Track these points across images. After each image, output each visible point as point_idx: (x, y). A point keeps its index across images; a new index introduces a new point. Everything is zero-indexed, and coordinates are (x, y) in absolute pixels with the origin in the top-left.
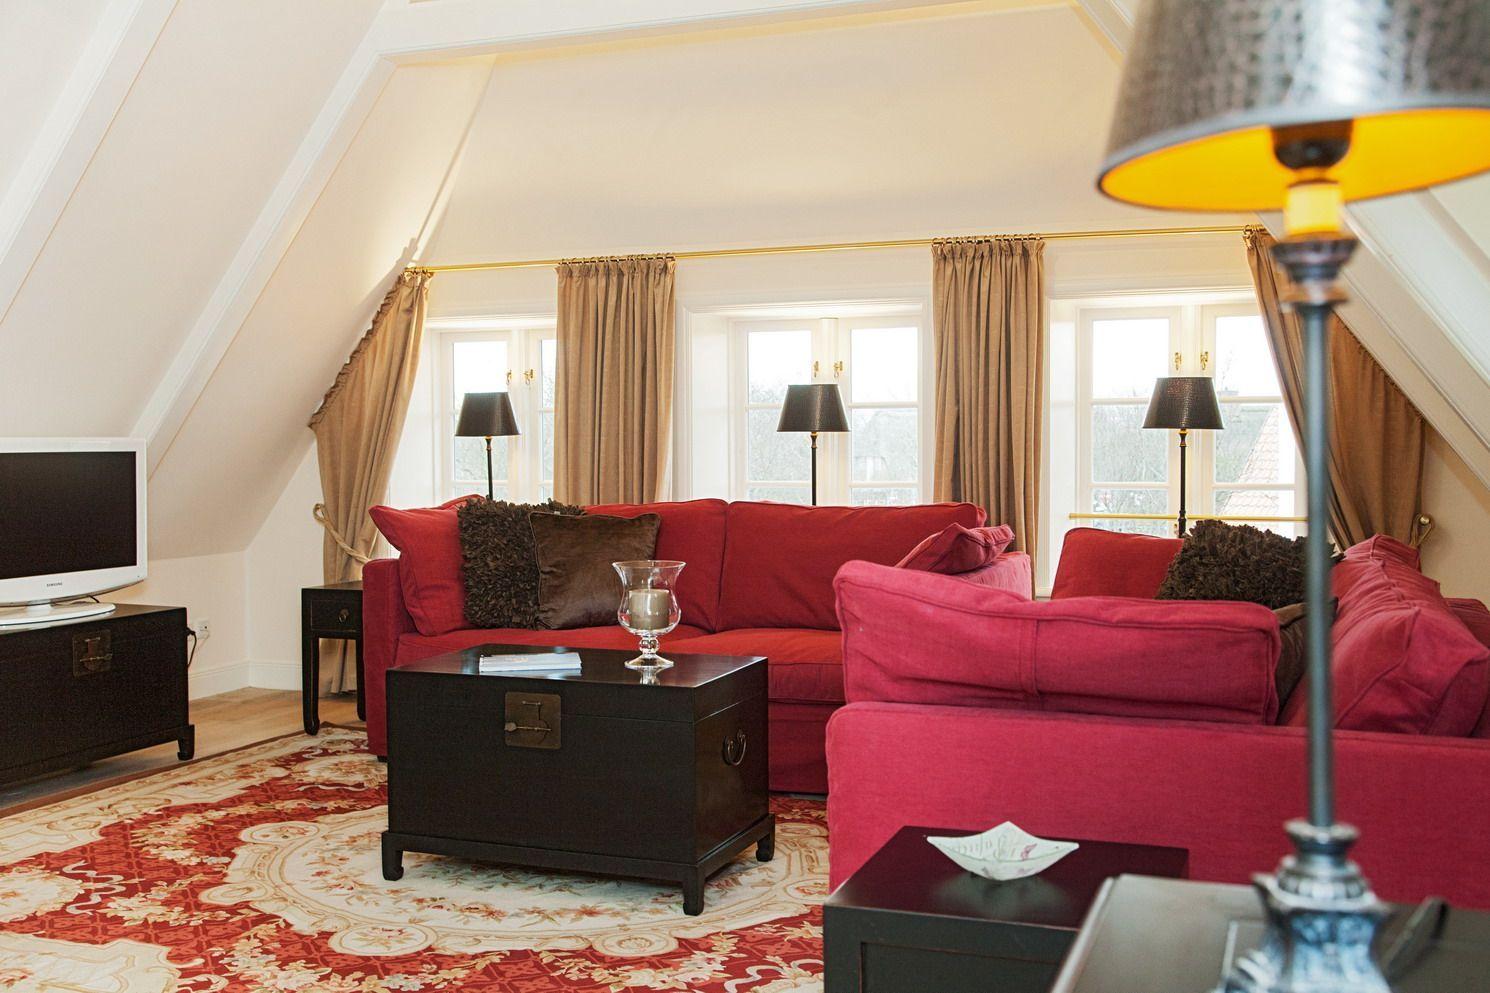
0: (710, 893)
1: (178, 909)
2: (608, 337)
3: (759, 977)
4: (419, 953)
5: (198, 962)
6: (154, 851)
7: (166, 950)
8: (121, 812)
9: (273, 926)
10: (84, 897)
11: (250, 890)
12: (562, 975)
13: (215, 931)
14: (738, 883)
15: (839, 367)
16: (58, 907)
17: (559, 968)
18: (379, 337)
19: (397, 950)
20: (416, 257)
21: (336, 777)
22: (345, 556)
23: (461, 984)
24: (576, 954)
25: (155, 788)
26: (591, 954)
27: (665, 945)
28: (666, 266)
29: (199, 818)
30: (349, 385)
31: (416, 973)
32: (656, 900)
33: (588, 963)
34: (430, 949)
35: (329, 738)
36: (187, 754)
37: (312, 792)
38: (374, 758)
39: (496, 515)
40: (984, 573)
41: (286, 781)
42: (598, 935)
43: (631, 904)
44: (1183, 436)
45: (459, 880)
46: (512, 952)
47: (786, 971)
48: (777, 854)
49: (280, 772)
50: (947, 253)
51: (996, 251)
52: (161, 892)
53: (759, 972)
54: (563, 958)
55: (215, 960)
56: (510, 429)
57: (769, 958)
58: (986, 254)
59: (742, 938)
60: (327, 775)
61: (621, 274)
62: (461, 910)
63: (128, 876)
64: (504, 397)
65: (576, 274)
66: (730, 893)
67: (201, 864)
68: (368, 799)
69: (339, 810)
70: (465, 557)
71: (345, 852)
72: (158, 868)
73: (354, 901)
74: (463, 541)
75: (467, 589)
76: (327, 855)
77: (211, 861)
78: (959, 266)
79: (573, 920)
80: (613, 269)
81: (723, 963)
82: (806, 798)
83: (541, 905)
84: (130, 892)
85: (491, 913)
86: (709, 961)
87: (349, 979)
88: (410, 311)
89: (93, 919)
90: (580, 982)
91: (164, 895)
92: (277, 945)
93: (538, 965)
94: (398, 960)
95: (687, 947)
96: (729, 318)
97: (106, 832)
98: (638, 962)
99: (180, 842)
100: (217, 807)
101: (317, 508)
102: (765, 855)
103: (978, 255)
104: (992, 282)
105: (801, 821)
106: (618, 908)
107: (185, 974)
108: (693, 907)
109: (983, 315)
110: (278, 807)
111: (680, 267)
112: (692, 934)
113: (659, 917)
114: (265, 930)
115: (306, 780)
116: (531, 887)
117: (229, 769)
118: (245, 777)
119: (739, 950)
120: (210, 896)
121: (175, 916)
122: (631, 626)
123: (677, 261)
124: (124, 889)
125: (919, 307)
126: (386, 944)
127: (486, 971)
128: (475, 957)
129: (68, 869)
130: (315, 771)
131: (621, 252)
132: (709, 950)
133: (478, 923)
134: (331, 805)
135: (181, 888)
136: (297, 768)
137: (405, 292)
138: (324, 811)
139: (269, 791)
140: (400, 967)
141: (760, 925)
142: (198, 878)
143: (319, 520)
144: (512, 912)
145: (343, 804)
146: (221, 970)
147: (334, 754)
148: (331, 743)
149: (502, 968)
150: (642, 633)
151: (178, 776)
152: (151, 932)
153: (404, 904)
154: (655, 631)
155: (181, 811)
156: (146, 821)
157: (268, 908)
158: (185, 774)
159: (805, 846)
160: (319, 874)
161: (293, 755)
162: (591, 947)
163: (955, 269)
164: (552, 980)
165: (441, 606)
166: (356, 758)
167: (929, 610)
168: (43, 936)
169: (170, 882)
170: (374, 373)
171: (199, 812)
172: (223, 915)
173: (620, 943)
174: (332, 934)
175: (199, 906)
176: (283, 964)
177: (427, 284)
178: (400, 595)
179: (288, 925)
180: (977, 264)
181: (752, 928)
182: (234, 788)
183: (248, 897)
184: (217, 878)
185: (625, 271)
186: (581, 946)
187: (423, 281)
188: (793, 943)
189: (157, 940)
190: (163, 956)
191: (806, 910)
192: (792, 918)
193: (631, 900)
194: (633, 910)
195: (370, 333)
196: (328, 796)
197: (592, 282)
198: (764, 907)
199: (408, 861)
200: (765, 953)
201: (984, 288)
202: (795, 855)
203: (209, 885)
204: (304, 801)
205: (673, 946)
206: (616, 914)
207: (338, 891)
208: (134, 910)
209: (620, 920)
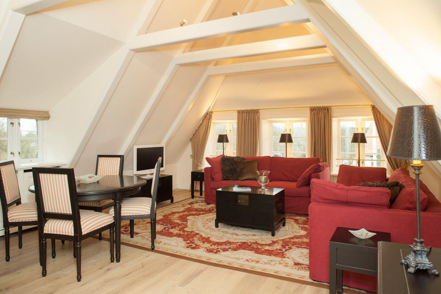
0: (276, 232)
1: (181, 232)
2: (247, 125)
3: (288, 248)
4: (226, 242)
5: (189, 242)
6: (173, 221)
7: (182, 239)
8: (165, 213)
9: (199, 235)
10: (165, 228)
11: (193, 229)
12: (253, 247)
13: (190, 236)
14: (280, 231)
15: (290, 130)
16: (161, 230)
17: (252, 245)
18: (203, 124)
19: (222, 241)
20: (210, 109)
21: (200, 207)
22: (196, 165)
23: (235, 248)
24: (254, 243)
25: (168, 208)
26: (256, 243)
27: (269, 242)
28: (258, 112)
29: (178, 214)
30: (198, 133)
31: (227, 245)
32: (266, 233)
33: (257, 245)
34: (228, 241)
35: (196, 199)
36: (172, 202)
37: (197, 210)
38: (206, 204)
39: (228, 159)
40: (322, 172)
41: (191, 208)
42: (257, 240)
43: (261, 234)
44: (359, 144)
45: (229, 228)
46: (243, 242)
47: (293, 247)
48: (286, 225)
49: (190, 206)
50: (312, 109)
51: (322, 109)
52: (177, 228)
53: (288, 247)
54: (252, 243)
55: (192, 241)
56: (227, 141)
57: (289, 245)
58: (320, 110)
59: (283, 241)
60: (198, 207)
61: (249, 113)
62: (231, 234)
63: (171, 225)
64: (226, 135)
65: (241, 113)
66: (279, 232)
67: (182, 223)
68: (207, 212)
69: (203, 214)
70: (222, 167)
71: (206, 222)
72: (175, 224)
73: (211, 231)
74: (222, 163)
75: (223, 173)
76: (204, 222)
77: (184, 223)
78: (315, 112)
79: (252, 237)
80: (248, 112)
81: (281, 245)
82: (289, 214)
83: (245, 233)
84: (172, 228)
85: (237, 235)
86: (278, 245)
87: (216, 246)
88: (209, 119)
89: (168, 232)
90: (256, 248)
91: (178, 229)
92: (201, 239)
93: (248, 245)
94: (222, 243)
95: (274, 242)
96: (269, 121)
97: (164, 216)
98: (266, 245)
99: (177, 219)
100: (181, 212)
101: (191, 155)
102: (284, 225)
103: (319, 110)
104: (321, 115)
105: (289, 218)
106: (259, 235)
107: (187, 243)
108: (273, 235)
109: (320, 121)
110: (192, 213)
111: (261, 111)
112: (275, 240)
113: (267, 236)
114: (198, 236)
115: (195, 208)
116: (242, 230)
117: (180, 205)
118: (184, 207)
119: (283, 243)
120: (186, 229)
121: (181, 233)
122: (260, 183)
123: (260, 110)
124: (171, 227)
125: (307, 119)
126: (220, 240)
127: (239, 245)
128: (236, 243)
129: (160, 223)
130: (196, 206)
131: (249, 108)
132: (278, 243)
133: (235, 237)
134: (201, 213)
135: (181, 228)
136: (193, 205)
137: (208, 116)
138: (200, 214)
139: (189, 210)
140: (223, 244)
141: (286, 239)
142: (183, 226)
143: (191, 157)
144: (240, 235)
145: (203, 213)
146: (193, 243)
147: (198, 203)
148: (197, 200)
149: (242, 245)
150: (262, 184)
151: (172, 206)
152: (179, 236)
153: (221, 232)
154: (265, 184)
155: (175, 213)
156: (170, 215)
157: (197, 232)
158: (173, 206)
159: (291, 224)
160: (204, 226)
161: (191, 203)
162: (256, 242)
163: (314, 113)
164: (251, 247)
165: (219, 176)
166: (203, 204)
167: (328, 188)
168: (161, 235)
169: (178, 226)
170: (202, 131)
171: (178, 213)
172: (190, 233)
173: (261, 241)
174: (210, 237)
175: (185, 231)
176: (204, 242)
177: (212, 114)
178: (211, 174)
179: (202, 235)
180: (318, 111)
181: (285, 239)
182: (182, 209)
183: (193, 230)
184: (186, 226)
185: (250, 112)
186: (254, 241)
187: (211, 114)
188: (293, 242)
189: (180, 237)
190: (182, 240)
191: (294, 236)
192: (292, 237)
193: (261, 233)
194: (262, 235)
195: (201, 123)
196: (200, 211)
197: (244, 114)
198: (286, 235)
199: (219, 224)
200: (288, 244)
201: (320, 116)
202: (290, 225)
203: (185, 227)
204: (196, 212)
205: (271, 242)
206: (259, 236)
207: (208, 229)
208: (175, 231)
209: (260, 237)
